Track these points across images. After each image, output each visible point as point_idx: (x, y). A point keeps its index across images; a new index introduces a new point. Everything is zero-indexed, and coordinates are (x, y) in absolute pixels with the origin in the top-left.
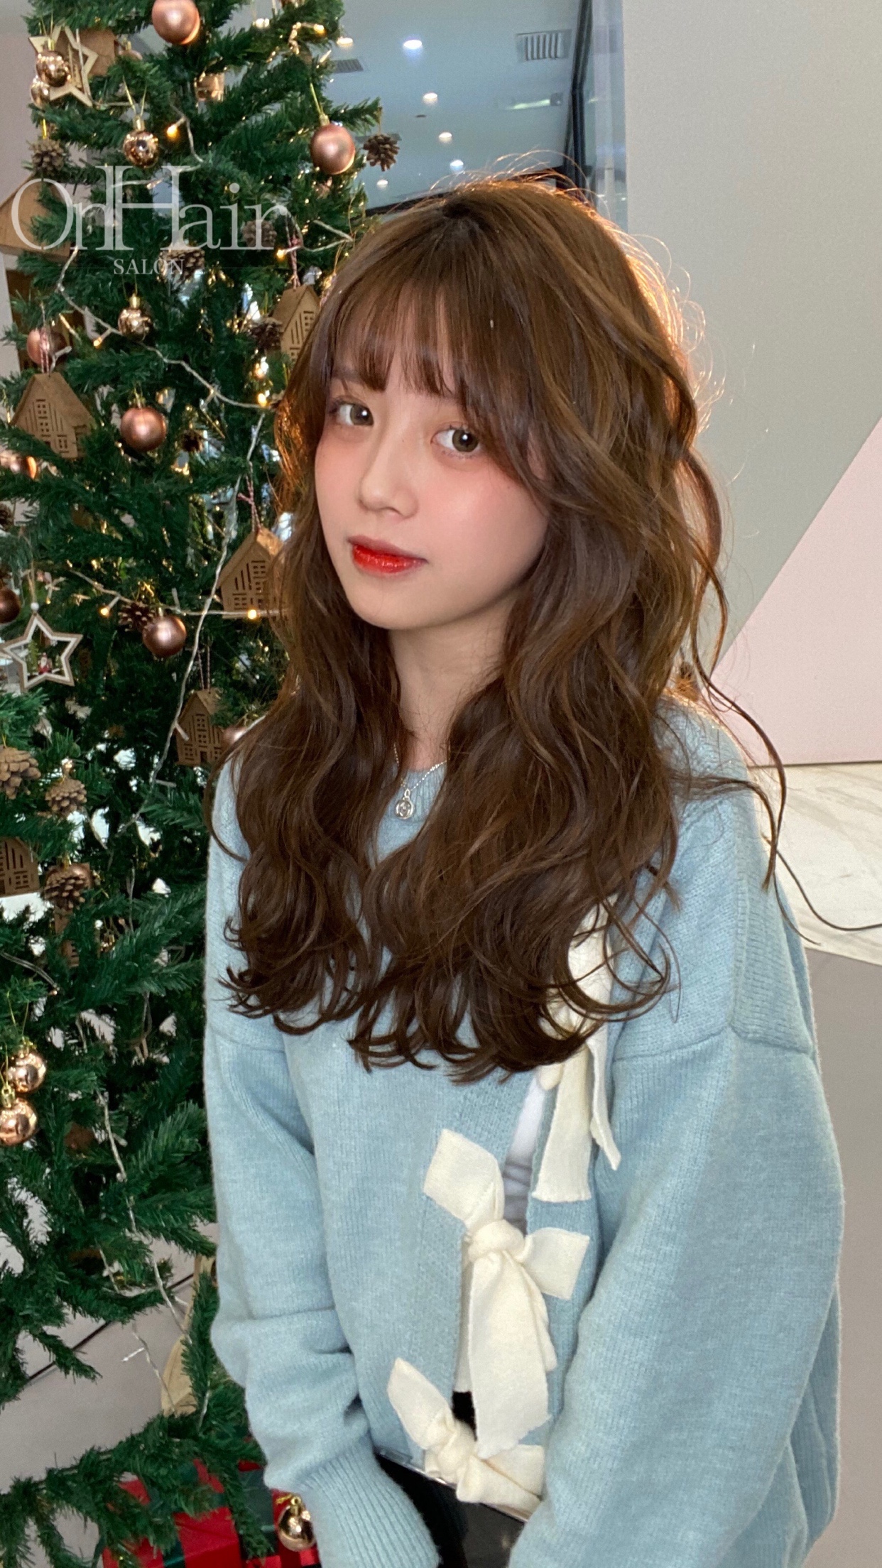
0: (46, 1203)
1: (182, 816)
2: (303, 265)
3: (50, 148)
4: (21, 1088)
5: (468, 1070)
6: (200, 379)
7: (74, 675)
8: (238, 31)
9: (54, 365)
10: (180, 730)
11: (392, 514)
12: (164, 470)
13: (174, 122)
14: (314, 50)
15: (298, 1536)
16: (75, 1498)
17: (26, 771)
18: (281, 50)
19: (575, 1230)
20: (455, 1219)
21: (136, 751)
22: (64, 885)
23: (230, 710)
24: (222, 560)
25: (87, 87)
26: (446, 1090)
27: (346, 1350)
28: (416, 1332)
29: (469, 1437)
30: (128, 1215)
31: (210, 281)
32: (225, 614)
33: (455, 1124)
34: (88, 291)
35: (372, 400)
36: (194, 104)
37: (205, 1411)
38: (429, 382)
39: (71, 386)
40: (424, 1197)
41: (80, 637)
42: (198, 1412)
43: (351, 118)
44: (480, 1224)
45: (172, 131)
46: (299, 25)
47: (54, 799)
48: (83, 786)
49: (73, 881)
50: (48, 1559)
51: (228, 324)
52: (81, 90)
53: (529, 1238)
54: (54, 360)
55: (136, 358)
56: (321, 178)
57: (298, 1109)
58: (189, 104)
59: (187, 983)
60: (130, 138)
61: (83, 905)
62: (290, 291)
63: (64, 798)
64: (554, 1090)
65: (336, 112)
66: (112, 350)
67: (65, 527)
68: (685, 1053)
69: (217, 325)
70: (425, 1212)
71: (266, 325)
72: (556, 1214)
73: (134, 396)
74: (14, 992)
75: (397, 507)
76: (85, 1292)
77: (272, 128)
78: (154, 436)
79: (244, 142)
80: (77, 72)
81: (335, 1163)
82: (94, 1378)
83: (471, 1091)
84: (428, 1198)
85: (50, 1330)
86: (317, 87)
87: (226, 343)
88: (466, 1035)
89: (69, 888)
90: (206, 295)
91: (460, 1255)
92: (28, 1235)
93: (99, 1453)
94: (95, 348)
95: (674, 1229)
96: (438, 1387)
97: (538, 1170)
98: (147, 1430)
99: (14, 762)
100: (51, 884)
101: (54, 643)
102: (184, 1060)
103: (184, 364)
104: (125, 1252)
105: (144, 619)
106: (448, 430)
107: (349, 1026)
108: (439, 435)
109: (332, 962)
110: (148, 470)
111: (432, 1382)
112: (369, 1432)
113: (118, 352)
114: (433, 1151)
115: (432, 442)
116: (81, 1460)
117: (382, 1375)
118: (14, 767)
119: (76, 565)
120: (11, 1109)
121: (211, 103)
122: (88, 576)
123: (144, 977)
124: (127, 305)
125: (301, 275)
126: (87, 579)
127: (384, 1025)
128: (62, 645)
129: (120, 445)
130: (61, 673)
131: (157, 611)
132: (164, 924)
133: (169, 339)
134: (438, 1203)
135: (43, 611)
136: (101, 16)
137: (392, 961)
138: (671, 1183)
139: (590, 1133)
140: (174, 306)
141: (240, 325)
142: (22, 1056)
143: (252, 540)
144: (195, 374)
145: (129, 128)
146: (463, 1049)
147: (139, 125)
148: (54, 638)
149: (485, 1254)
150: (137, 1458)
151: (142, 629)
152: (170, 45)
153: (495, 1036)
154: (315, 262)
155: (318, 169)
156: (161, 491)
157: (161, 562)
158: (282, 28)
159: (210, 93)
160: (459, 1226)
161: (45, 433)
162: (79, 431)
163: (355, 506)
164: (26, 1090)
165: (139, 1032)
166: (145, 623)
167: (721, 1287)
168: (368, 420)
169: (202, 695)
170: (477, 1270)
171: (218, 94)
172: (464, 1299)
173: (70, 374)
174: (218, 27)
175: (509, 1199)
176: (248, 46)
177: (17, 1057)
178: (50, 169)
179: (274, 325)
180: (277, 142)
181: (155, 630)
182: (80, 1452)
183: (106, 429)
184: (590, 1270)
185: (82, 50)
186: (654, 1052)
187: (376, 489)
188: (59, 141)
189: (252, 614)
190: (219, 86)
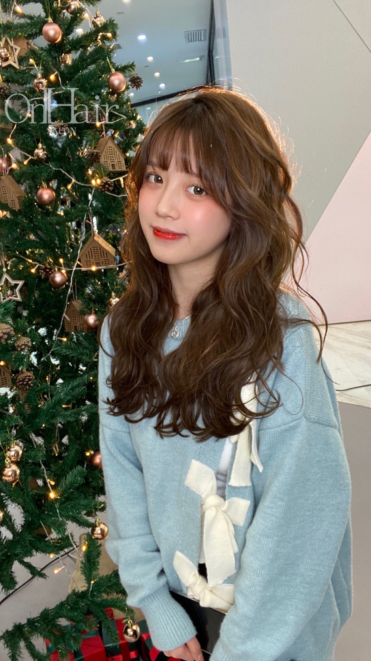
0: (23, 508)
1: (69, 351)
2: (107, 128)
3: (3, 86)
4: (13, 459)
5: (202, 437)
6: (68, 175)
7: (22, 298)
8: (76, 37)
9: (8, 172)
10: (66, 317)
11: (170, 218)
12: (54, 213)
13: (53, 74)
14: (107, 43)
15: (132, 636)
16: (39, 630)
17: (9, 332)
18: (94, 43)
19: (244, 498)
20: (198, 495)
21: (47, 328)
22: (24, 379)
23: (86, 308)
24: (80, 247)
25: (17, 61)
26: (193, 444)
27: (158, 550)
28: (184, 540)
29: (205, 582)
30: (56, 511)
31: (70, 136)
32: (83, 269)
33: (197, 458)
34: (21, 143)
35: (162, 174)
36: (60, 66)
37: (91, 589)
38: (186, 168)
39: (16, 180)
40: (185, 487)
41: (24, 281)
42: (88, 589)
43: (122, 70)
44: (208, 496)
45: (52, 77)
46: (101, 34)
47: (18, 345)
48: (30, 339)
49: (28, 377)
50: (30, 654)
51: (78, 153)
52: (15, 62)
53: (227, 501)
54: (8, 171)
55: (42, 168)
56: (112, 93)
57: (136, 455)
58: (58, 66)
59: (75, 418)
60: (36, 81)
61: (32, 387)
62: (102, 139)
63: (22, 345)
64: (236, 443)
65: (117, 67)
66: (32, 165)
67: (15, 238)
68: (287, 427)
69: (73, 154)
70: (186, 493)
71: (94, 153)
72: (237, 491)
73: (42, 184)
74: (8, 421)
75: (172, 216)
76: (41, 543)
77: (92, 75)
78: (51, 199)
79: (81, 81)
80: (12, 55)
81: (150, 475)
82: (45, 578)
83: (203, 445)
84: (187, 487)
85: (26, 560)
86: (110, 58)
87: (77, 161)
88: (200, 424)
89: (27, 380)
90: (69, 142)
91: (200, 509)
92: (14, 525)
93: (48, 610)
94: (24, 165)
95: (283, 496)
96: (193, 562)
97: (230, 475)
98: (68, 598)
99: (4, 329)
100: (19, 379)
101: (13, 285)
102: (75, 449)
103: (61, 170)
104: (57, 525)
105: (50, 272)
106: (192, 186)
107: (154, 421)
108: (188, 188)
109: (147, 395)
110: (47, 213)
111: (191, 560)
112: (167, 583)
113: (34, 166)
114: (188, 468)
115: (185, 191)
116: (41, 614)
117: (171, 557)
118: (4, 331)
119: (20, 253)
120: (9, 467)
121: (66, 66)
122: (25, 257)
123: (57, 415)
124: (37, 147)
125: (106, 132)
126: (25, 258)
127: (168, 420)
128: (16, 285)
129: (36, 204)
130: (17, 297)
131: (55, 269)
132: (64, 394)
133: (54, 160)
134: (191, 489)
135: (8, 271)
136: (22, 33)
137: (170, 395)
138: (281, 478)
139: (250, 460)
140: (56, 147)
141: (82, 153)
142: (12, 447)
143: (92, 239)
144: (66, 173)
145: (35, 77)
146: (199, 429)
147: (39, 75)
148: (13, 282)
149: (210, 508)
150: (64, 610)
151: (49, 276)
152: (49, 43)
153: (211, 423)
154: (112, 127)
155: (111, 90)
156: (54, 221)
157: (55, 250)
158: (94, 35)
159: (65, 61)
160: (199, 497)
161: (6, 200)
162: (20, 198)
163: (155, 215)
164: (15, 460)
165: (54, 442)
166: (50, 274)
167: (302, 519)
168: (161, 181)
169: (74, 303)
170: (206, 514)
171: (69, 61)
172: (202, 526)
173: (15, 175)
174: (68, 35)
175: (218, 488)
176: (81, 43)
177: (10, 447)
178: (3, 94)
179: (97, 153)
180: (95, 80)
181: (54, 277)
182: (41, 610)
183: (31, 197)
184: (250, 514)
185: (15, 47)
186: (274, 427)
187: (163, 209)
188: (6, 83)
189: (94, 268)
190: (69, 59)
